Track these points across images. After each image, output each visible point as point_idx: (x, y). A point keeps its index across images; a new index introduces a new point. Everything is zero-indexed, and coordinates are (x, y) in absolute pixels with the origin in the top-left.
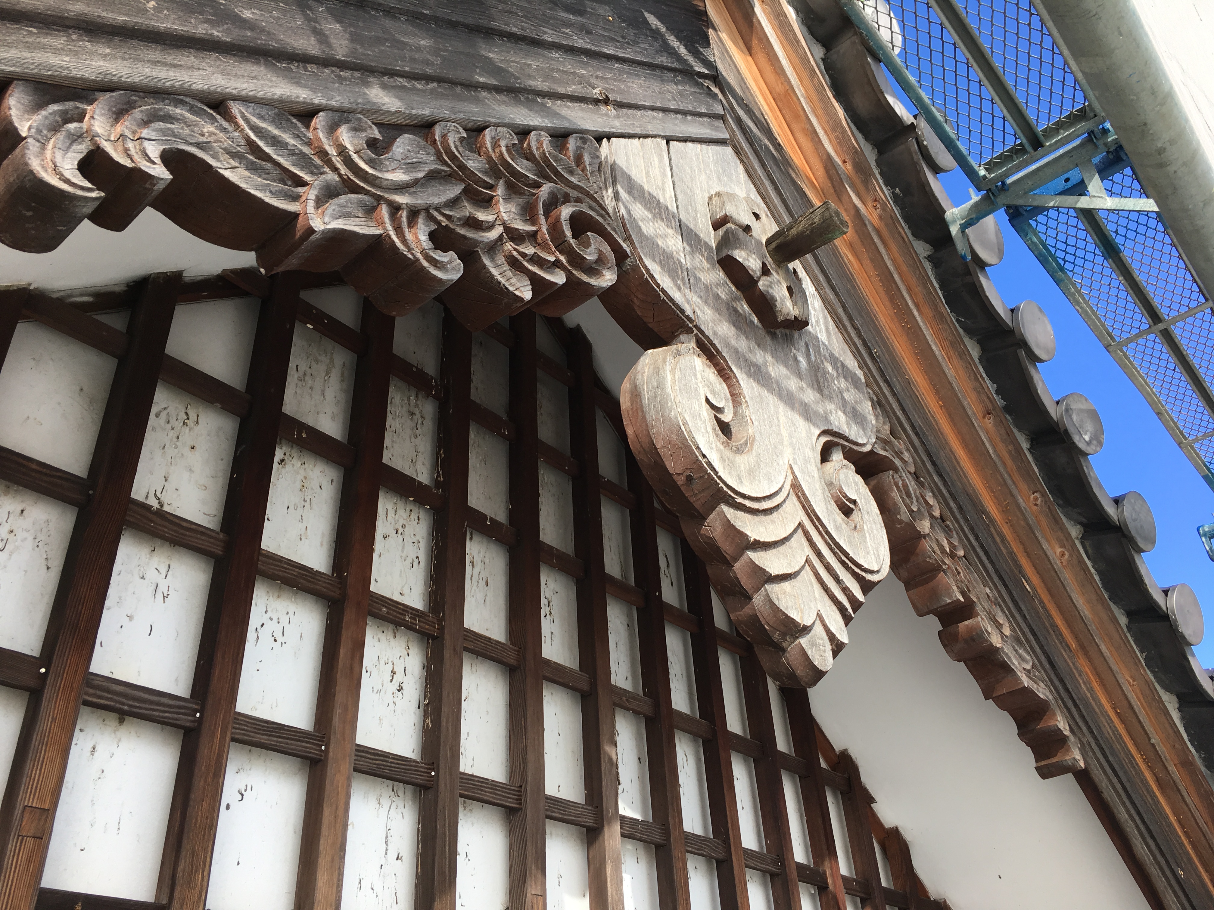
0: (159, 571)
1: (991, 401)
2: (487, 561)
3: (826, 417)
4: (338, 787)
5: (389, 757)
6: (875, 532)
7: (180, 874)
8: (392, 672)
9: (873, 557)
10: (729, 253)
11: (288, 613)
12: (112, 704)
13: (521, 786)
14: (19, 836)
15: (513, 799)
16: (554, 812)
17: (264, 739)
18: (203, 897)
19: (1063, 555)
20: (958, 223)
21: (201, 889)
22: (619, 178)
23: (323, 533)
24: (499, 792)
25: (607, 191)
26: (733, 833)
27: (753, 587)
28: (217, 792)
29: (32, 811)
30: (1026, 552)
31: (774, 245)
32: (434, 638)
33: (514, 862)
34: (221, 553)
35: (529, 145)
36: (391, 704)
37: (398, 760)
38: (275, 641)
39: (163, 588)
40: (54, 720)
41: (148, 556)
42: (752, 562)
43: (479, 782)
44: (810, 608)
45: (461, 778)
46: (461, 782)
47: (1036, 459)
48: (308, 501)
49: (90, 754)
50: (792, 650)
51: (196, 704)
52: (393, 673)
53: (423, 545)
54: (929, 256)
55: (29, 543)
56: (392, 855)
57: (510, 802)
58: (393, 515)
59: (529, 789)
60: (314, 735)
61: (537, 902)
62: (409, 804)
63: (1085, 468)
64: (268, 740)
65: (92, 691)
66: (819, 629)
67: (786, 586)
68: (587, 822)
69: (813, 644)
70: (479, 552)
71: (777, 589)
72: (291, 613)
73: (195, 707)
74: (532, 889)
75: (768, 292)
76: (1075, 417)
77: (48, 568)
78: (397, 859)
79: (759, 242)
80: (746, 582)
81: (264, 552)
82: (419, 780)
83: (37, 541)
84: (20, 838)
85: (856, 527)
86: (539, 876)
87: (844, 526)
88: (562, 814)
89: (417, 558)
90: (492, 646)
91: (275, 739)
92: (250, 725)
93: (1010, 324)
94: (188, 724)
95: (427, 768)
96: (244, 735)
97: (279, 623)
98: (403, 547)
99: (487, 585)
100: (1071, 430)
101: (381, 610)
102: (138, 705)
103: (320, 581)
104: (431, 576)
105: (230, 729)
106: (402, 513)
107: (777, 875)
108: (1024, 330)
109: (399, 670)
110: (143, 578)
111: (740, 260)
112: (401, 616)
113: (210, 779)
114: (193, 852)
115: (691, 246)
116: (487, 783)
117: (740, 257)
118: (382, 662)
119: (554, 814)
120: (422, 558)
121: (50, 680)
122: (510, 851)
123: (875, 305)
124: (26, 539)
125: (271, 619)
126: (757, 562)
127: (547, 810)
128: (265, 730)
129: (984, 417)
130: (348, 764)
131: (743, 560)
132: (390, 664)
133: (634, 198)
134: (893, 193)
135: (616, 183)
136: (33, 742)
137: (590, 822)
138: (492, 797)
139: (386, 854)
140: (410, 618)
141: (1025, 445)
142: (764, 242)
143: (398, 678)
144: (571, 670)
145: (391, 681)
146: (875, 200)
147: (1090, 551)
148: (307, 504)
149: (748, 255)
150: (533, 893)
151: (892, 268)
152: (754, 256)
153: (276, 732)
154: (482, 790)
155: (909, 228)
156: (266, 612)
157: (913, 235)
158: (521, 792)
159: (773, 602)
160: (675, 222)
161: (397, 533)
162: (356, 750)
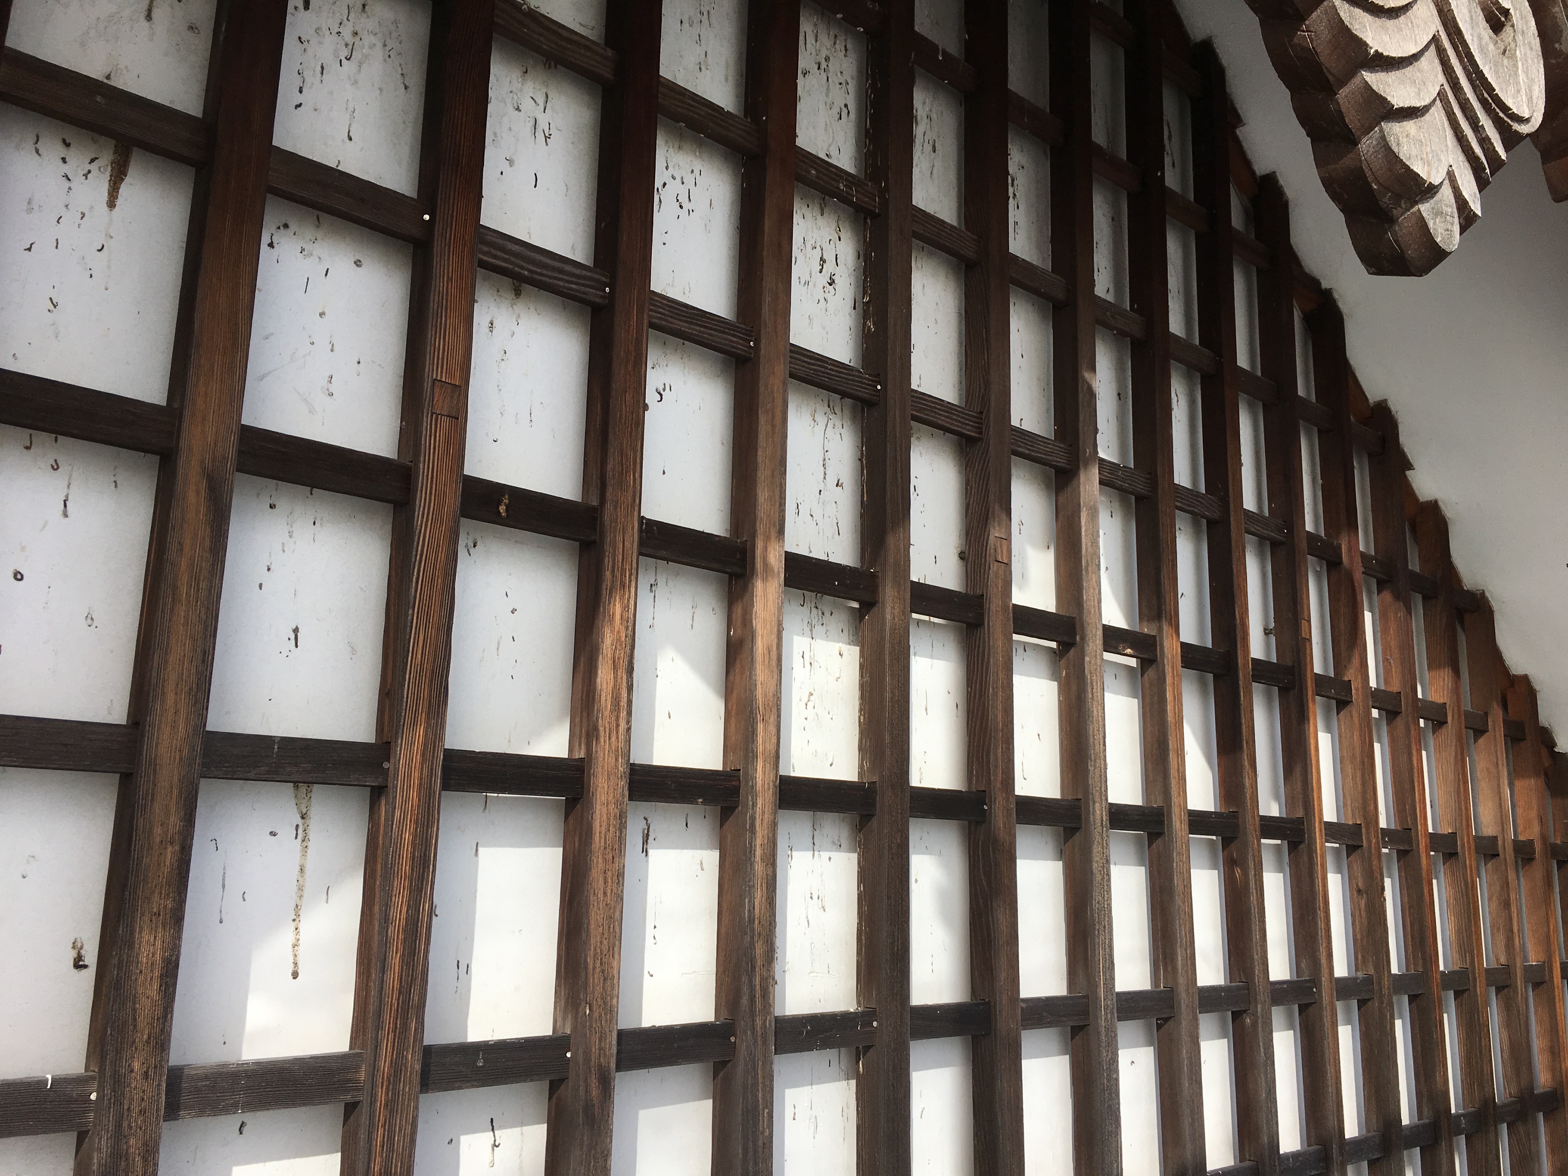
0: (535, 102)
2: (934, 116)
4: (772, 392)
5: (827, 363)
6: (1530, 61)
7: (609, 474)
8: (821, 259)
9: (1524, 97)
11: (692, 171)
12: (511, 267)
13: (981, 413)
14: (432, 413)
15: (972, 426)
16: (1020, 446)
17: (684, 327)
18: (638, 501)
21: (634, 492)
23: (727, 63)
24: (955, 417)
26: (1234, 490)
27: (1362, 126)
28: (640, 383)
29: (442, 387)
32: (874, 216)
33: (972, 500)
34: (610, 76)
36: (822, 300)
37: (838, 367)
38: (681, 207)
39: (542, 124)
40: (450, 279)
41: (520, 80)
42: (1367, 86)
43: (932, 402)
44: (1440, 160)
45: (912, 396)
46: (912, 401)
48: (706, 14)
49: (488, 330)
50: (1405, 220)
51: (606, 277)
52: (823, 260)
53: (852, 88)
55: (379, 52)
56: (832, 481)
57: (968, 430)
58: (813, 42)
59: (992, 415)
60: (737, 327)
61: (1001, 546)
62: (847, 424)
64: (689, 328)
65: (486, 249)
66: (1446, 192)
67: (1410, 126)
68: (1058, 462)
69: (1438, 213)
70: (924, 103)
71: (1398, 129)
72: (697, 172)
73: (604, 279)
74: (995, 533)
77: (406, 88)
78: (837, 485)
80: (1352, 119)
81: (664, 80)
82: (863, 393)
83: (388, 48)
84: (434, 416)
85: (1505, 51)
86: (1004, 517)
87: (1491, 47)
88: (1029, 450)
89: (846, 106)
90: (946, 233)
91: (698, 328)
92: (667, 308)
94: (598, 300)
95: (872, 381)
96: (661, 319)
97: (683, 183)
98: (828, 90)
99: (934, 151)
101: (809, 172)
102: (539, 270)
103: (732, 125)
104: (867, 131)
105: (646, 311)
106: (826, 40)
107: (1281, 543)
109: (830, 257)
110: (518, 109)
112: (833, 182)
113: (630, 368)
114: (622, 450)
116: (942, 405)
118: (809, 246)
119: (1020, 449)
120: (852, 107)
121: (437, 228)
122: (966, 489)
124: (374, 45)
125: (674, 178)
126: (1374, 88)
127: (1012, 444)
128: (684, 316)
130: (782, 365)
131: (1356, 82)
132: (818, 248)
136: (431, 305)
137: (1061, 462)
138: (948, 423)
139: (825, 478)
140: (844, 186)
143: (829, 267)
144: (1043, 271)
145: (821, 272)
148: (705, 18)
150: (997, 535)
153: (698, 320)
154: (936, 413)
156: (667, 168)
158: (982, 419)
159: (1390, 148)
161: (819, 68)
162: (791, 351)
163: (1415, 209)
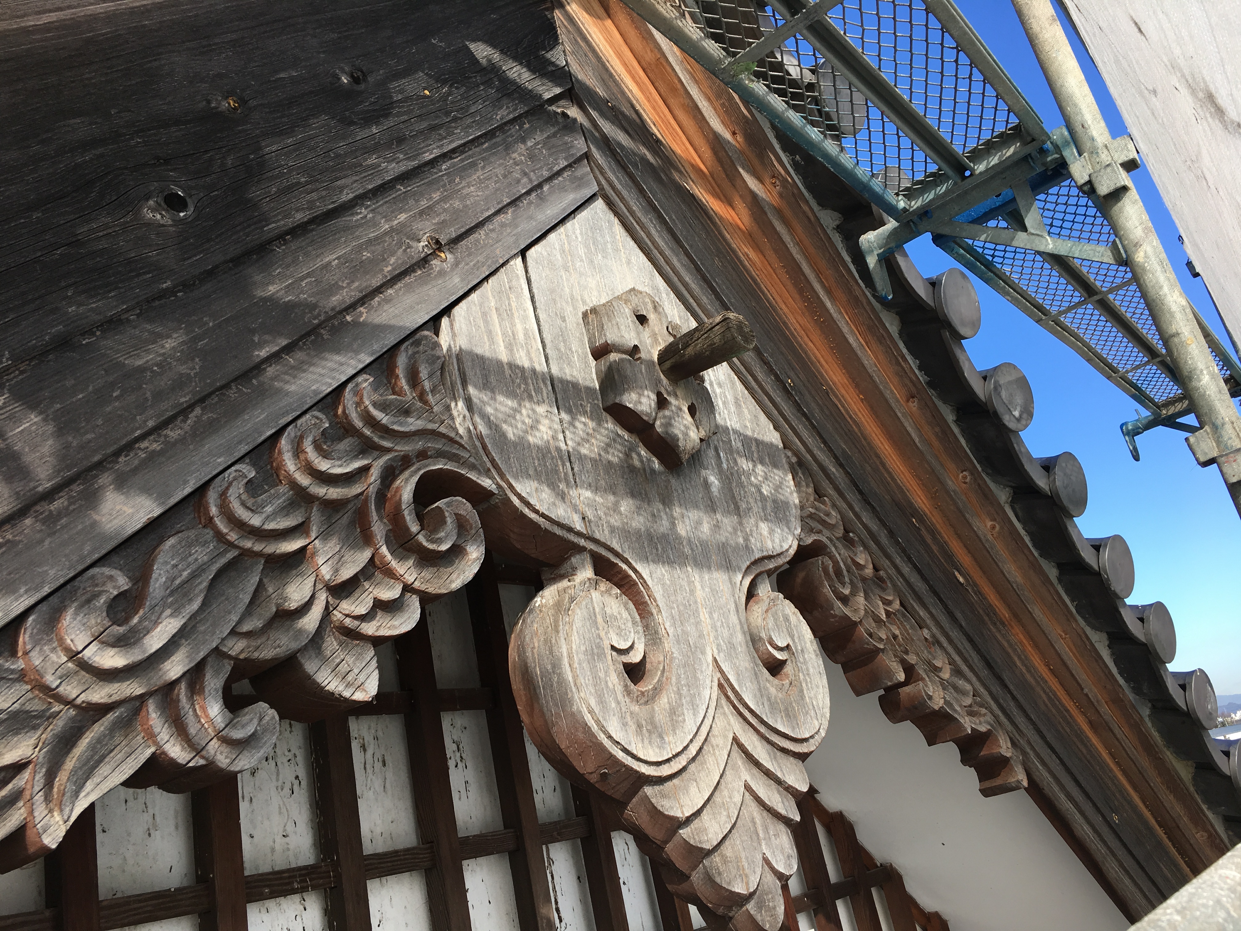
1: (914, 385)
3: (747, 546)
10: (617, 401)
19: (993, 527)
20: (876, 253)
22: (470, 373)
25: (456, 405)
27: (689, 867)
30: (957, 534)
31: (668, 364)
35: (344, 411)
42: (684, 840)
44: (755, 860)
47: (963, 431)
50: (738, 919)
54: (838, 226)
63: (1015, 445)
66: (767, 882)
67: (720, 851)
69: (762, 906)
71: (717, 859)
75: (667, 433)
76: (1004, 394)
79: (650, 363)
80: (680, 863)
85: (790, 682)
87: (777, 693)
89: (297, 777)
93: (932, 304)
98: (278, 774)
99: (384, 765)
100: (1000, 409)
108: (947, 309)
111: (630, 406)
115: (569, 411)
117: (630, 403)
120: (303, 775)
123: (784, 307)
126: (688, 840)
129: (908, 401)
131: (676, 839)
133: (493, 391)
134: (793, 160)
135: (466, 385)
140: (298, 883)
141: (950, 417)
142: (656, 360)
146: (774, 177)
147: (1020, 514)
149: (640, 395)
151: (798, 257)
152: (646, 393)
155: (814, 197)
157: (819, 204)
159: (713, 880)
160: (547, 387)
161: (267, 759)
163: (744, 909)
